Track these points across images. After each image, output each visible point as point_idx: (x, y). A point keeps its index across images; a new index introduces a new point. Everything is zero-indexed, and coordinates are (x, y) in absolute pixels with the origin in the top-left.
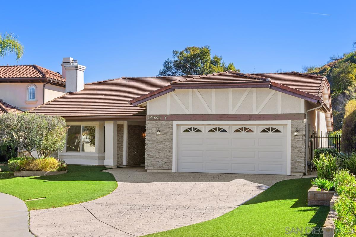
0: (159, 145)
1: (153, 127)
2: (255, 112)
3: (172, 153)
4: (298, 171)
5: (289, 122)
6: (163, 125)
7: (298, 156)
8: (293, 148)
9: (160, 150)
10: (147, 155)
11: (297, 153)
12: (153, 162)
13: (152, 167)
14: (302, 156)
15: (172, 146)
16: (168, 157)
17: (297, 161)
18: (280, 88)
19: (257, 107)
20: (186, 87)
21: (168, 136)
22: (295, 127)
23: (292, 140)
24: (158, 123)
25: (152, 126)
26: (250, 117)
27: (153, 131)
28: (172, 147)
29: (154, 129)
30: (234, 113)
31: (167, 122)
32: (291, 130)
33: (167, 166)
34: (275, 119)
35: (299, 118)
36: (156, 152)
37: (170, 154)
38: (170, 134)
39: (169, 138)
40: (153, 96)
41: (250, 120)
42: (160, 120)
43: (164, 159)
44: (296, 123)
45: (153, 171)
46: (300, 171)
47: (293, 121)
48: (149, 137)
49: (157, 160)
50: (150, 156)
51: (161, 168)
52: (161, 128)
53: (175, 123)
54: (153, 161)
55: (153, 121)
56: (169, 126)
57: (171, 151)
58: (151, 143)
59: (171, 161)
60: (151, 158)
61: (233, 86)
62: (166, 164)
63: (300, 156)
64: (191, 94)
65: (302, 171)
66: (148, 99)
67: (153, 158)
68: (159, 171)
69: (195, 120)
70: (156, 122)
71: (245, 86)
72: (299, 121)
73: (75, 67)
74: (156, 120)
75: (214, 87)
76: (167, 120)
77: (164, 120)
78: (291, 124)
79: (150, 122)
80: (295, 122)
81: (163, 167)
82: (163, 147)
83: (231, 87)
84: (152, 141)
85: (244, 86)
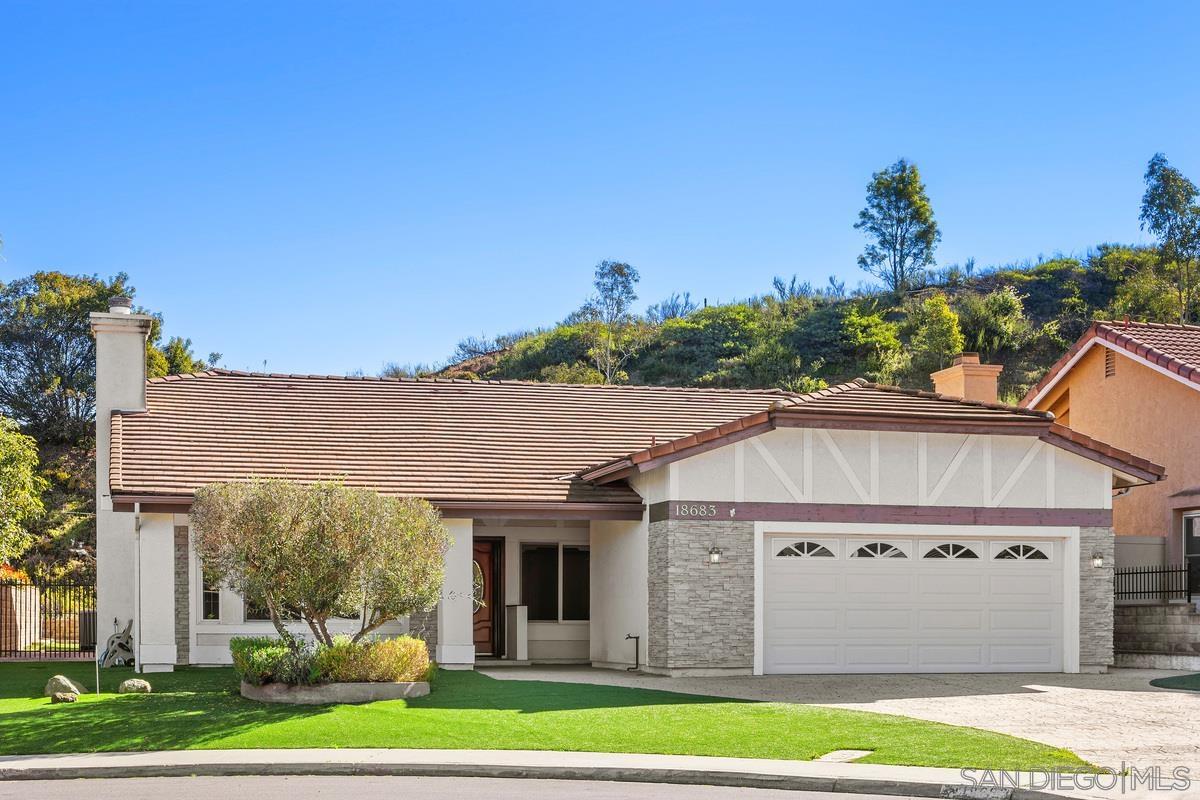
0: (713, 595)
1: (692, 537)
2: (989, 502)
3: (753, 619)
4: (1098, 661)
5: (1074, 533)
6: (725, 532)
7: (1098, 621)
8: (1086, 600)
9: (715, 610)
10: (676, 623)
11: (1096, 613)
12: (693, 646)
13: (690, 663)
14: (1107, 620)
15: (752, 598)
16: (740, 630)
17: (1097, 634)
18: (1067, 440)
19: (995, 489)
20: (820, 423)
21: (741, 567)
22: (1091, 545)
23: (1083, 579)
24: (708, 526)
25: (689, 537)
26: (976, 515)
27: (693, 552)
28: (753, 601)
29: (697, 545)
30: (931, 504)
31: (738, 524)
32: (1081, 554)
33: (738, 658)
34: (1040, 523)
35: (1099, 522)
36: (702, 615)
37: (746, 620)
38: (746, 560)
39: (742, 572)
40: (706, 445)
41: (975, 523)
42: (713, 519)
43: (727, 637)
44: (1094, 535)
45: (690, 673)
46: (1102, 660)
47: (1085, 530)
48: (680, 571)
49: (708, 640)
50: (685, 627)
51: (721, 663)
52: (721, 543)
53: (761, 527)
54: (694, 642)
55: (692, 522)
56: (744, 538)
57: (748, 612)
58: (686, 587)
59: (751, 643)
60: (688, 635)
61: (951, 428)
62: (734, 652)
63: (1102, 621)
64: (808, 442)
65: (1108, 660)
66: (688, 452)
67: (693, 634)
68: (711, 673)
69: (823, 520)
70: (703, 522)
71: (986, 428)
72: (1099, 530)
73: (138, 324)
74: (700, 518)
75: (898, 427)
76: (735, 519)
77: (728, 518)
78: (1082, 538)
79: (683, 523)
80: (1090, 532)
81: (724, 660)
82: (726, 599)
83: (947, 429)
84: (689, 582)
85: (982, 430)
